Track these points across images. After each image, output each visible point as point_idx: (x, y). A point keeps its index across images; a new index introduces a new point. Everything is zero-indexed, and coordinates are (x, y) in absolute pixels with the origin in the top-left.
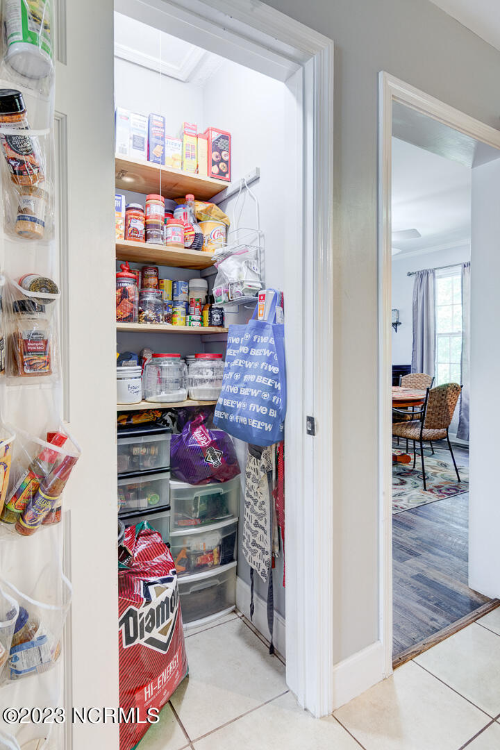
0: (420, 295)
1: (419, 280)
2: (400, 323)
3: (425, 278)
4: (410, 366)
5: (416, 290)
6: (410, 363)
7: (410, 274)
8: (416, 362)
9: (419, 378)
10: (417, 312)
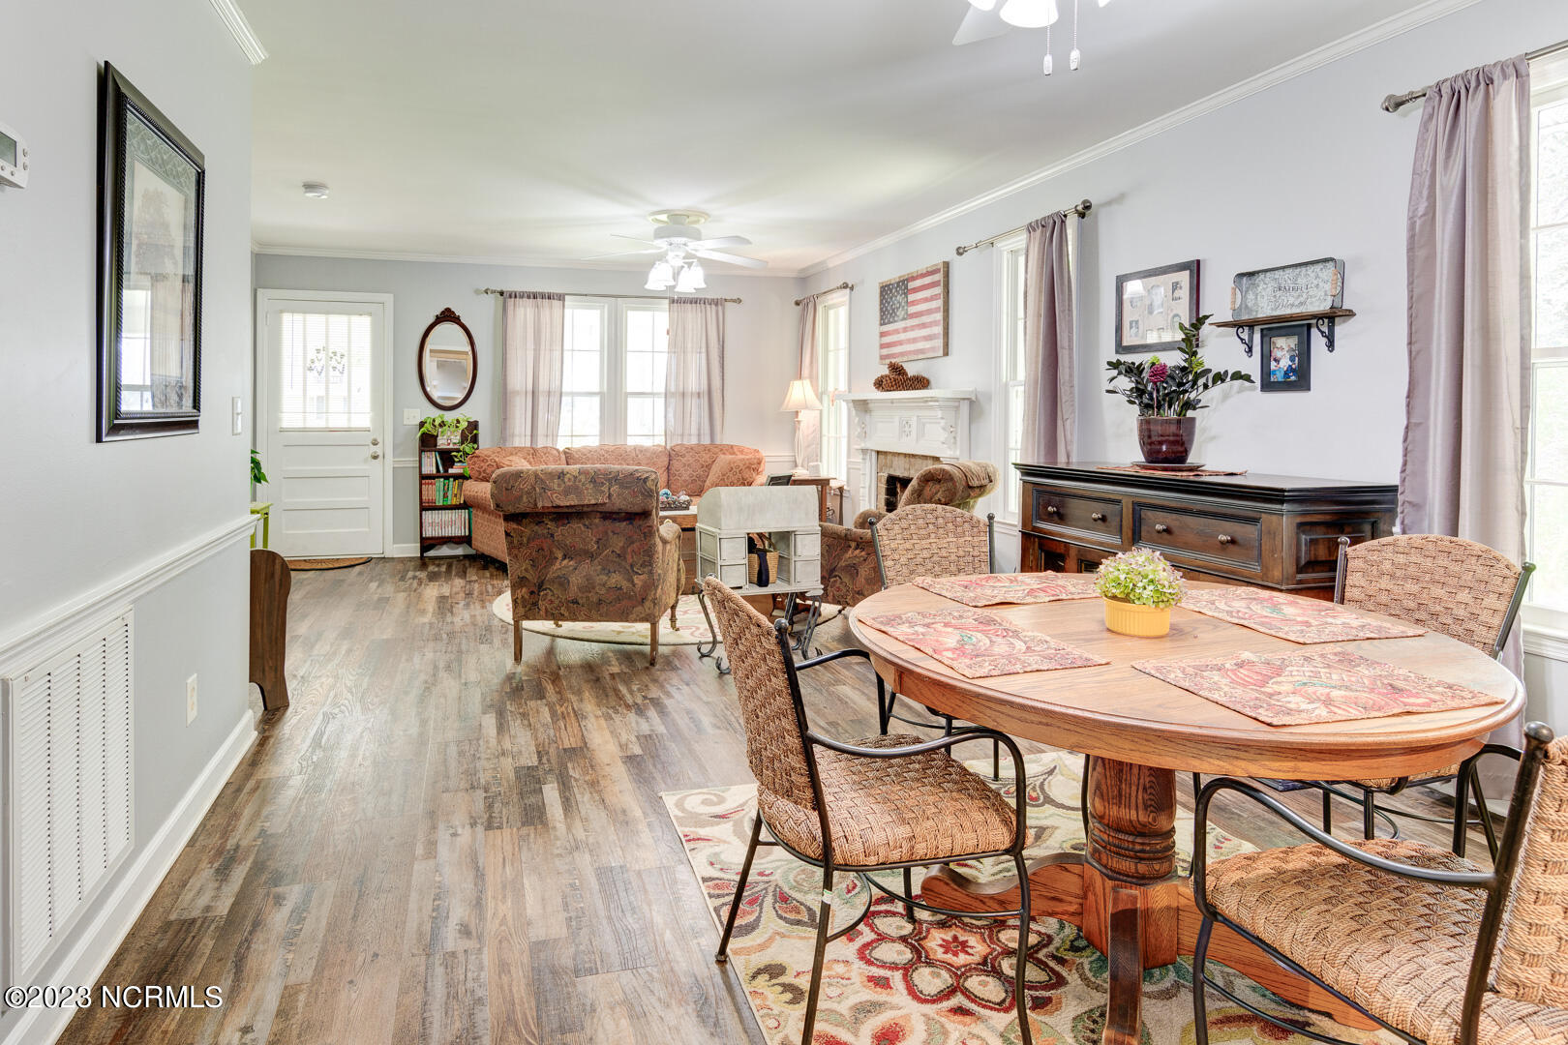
0: (1448, 181)
1: (1441, 122)
2: (1350, 314)
3: (1472, 108)
4: (1393, 489)
5: (1426, 166)
6: (1391, 478)
7: (1396, 104)
8: (1422, 474)
9: (1442, 561)
10: (1431, 258)
